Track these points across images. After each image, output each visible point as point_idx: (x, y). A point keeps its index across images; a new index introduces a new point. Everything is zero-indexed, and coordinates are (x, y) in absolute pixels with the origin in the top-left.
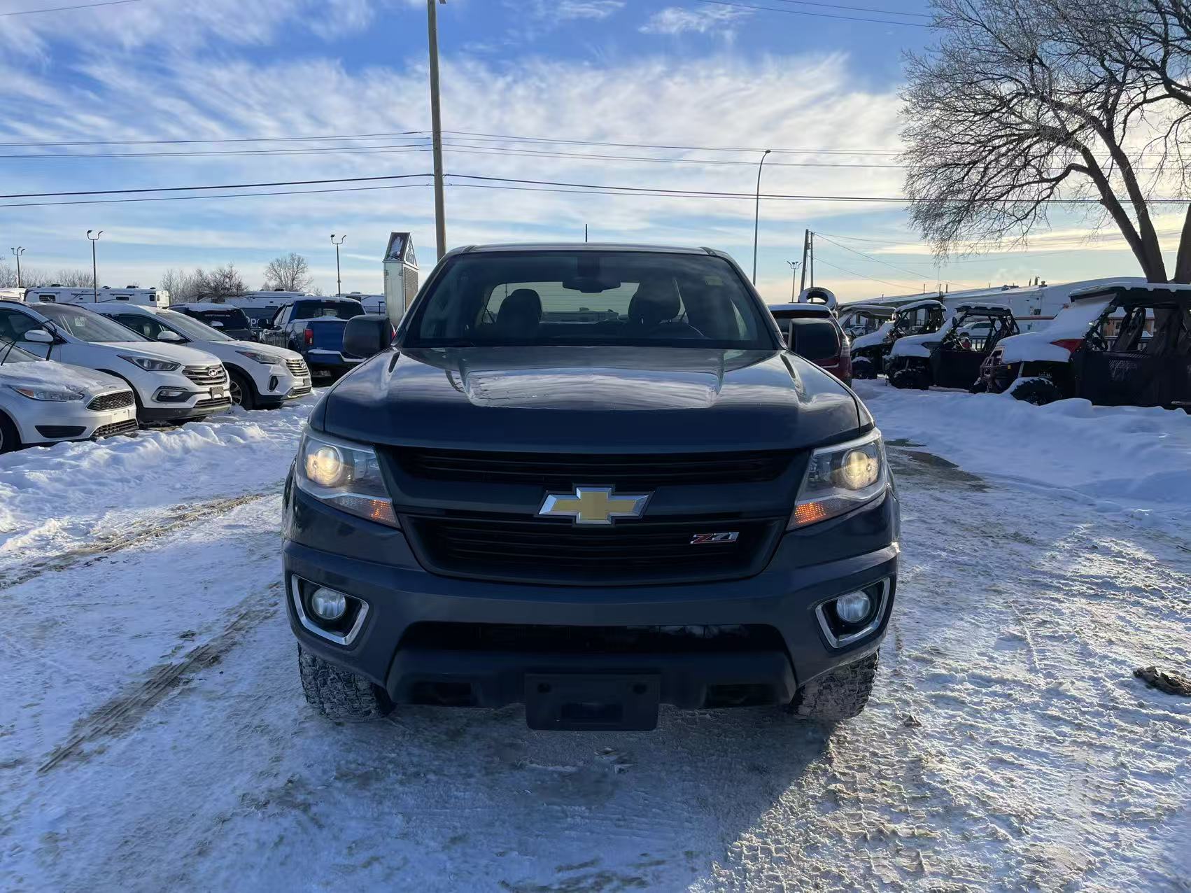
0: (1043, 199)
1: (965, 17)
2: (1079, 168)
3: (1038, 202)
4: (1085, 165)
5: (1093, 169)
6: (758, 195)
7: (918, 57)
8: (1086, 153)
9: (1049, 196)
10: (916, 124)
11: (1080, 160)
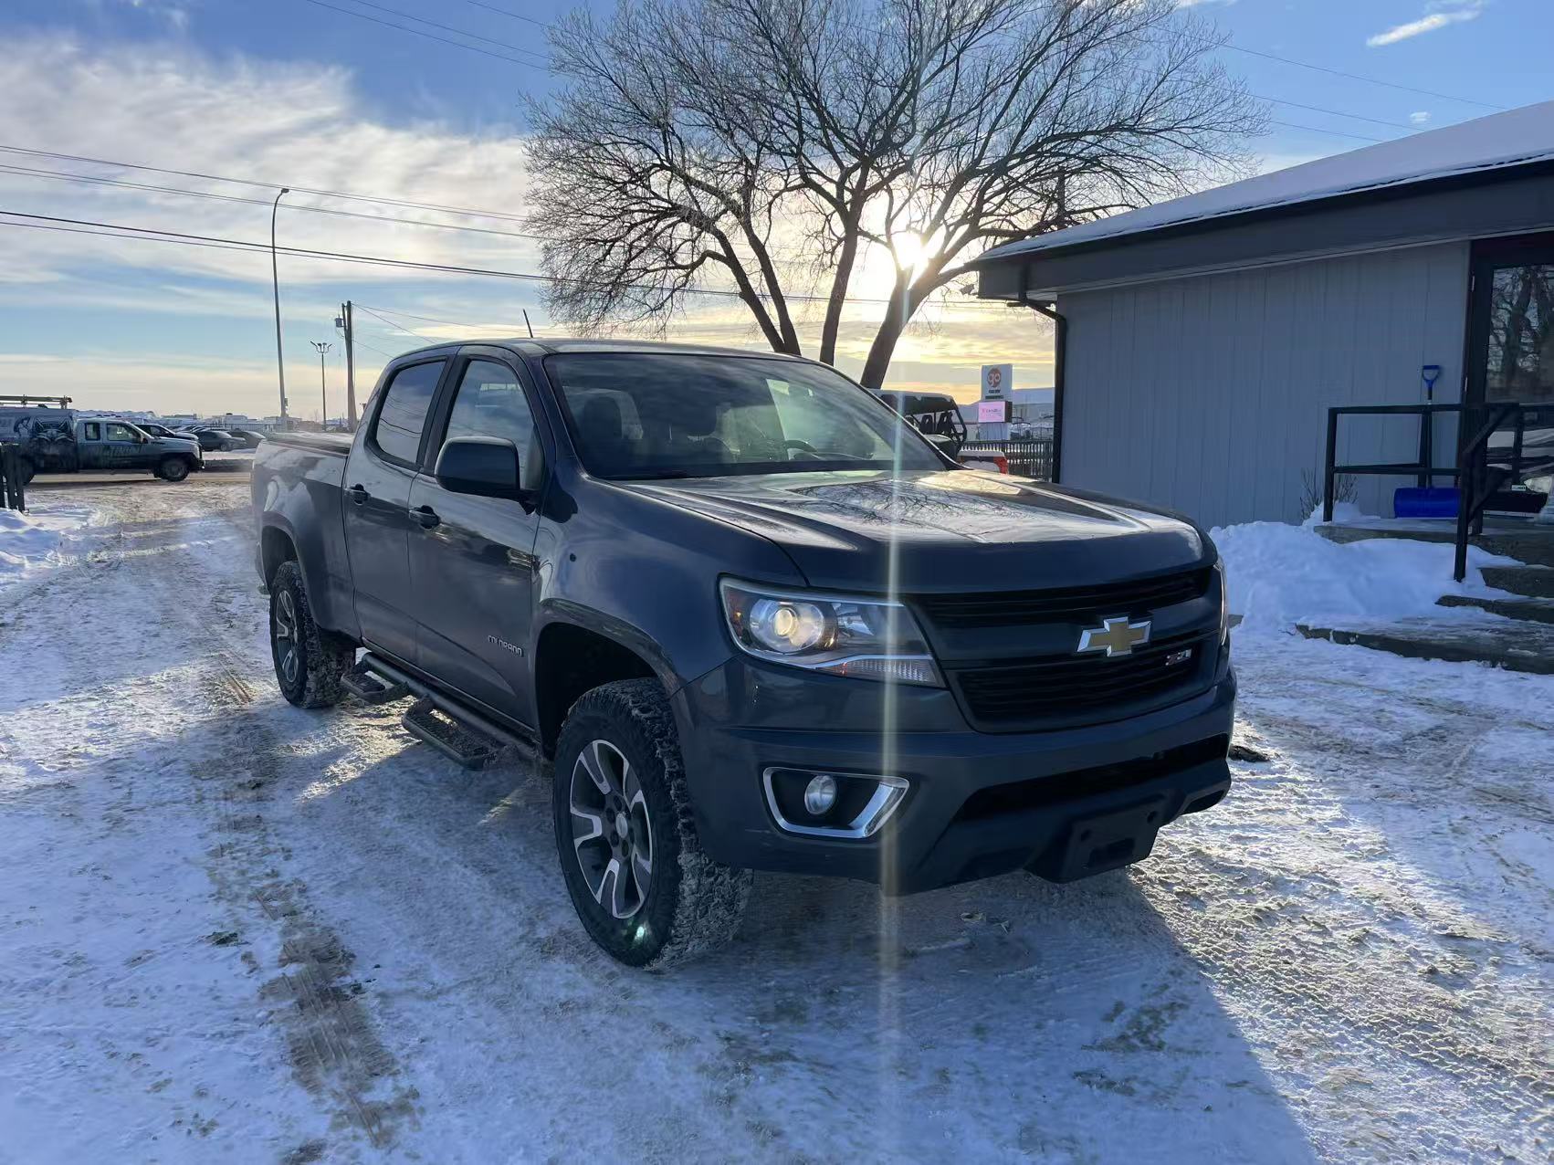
0: (678, 288)
1: (589, 64)
2: (715, 256)
3: (674, 291)
4: (722, 252)
5: (731, 260)
6: (273, 247)
7: (538, 103)
8: (722, 238)
9: (684, 285)
10: (543, 187)
11: (715, 246)
